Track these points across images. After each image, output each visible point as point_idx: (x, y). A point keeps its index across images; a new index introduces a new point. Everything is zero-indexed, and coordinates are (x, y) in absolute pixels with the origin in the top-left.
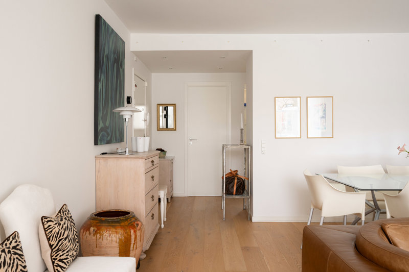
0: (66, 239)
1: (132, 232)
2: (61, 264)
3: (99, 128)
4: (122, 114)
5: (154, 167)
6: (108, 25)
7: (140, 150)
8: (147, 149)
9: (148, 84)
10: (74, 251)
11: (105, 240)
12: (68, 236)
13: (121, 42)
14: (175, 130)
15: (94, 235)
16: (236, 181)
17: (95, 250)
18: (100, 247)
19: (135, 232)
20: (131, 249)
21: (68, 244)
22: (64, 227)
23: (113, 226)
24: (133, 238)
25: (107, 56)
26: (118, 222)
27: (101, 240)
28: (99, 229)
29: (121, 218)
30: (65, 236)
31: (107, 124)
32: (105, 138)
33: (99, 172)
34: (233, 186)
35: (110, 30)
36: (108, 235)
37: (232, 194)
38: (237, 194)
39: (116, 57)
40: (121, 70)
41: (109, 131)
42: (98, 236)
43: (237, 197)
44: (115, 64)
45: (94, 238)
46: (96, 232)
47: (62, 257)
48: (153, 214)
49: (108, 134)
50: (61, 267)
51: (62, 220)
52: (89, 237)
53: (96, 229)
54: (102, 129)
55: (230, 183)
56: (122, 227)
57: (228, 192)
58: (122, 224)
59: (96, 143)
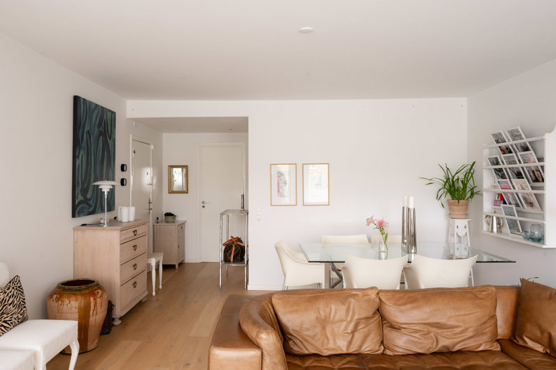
0: (10, 304)
1: (92, 299)
2: (4, 324)
3: (77, 202)
4: (100, 187)
5: (136, 237)
6: (90, 102)
7: (125, 219)
8: (132, 219)
9: (154, 147)
10: (19, 315)
11: (65, 307)
12: (13, 302)
13: (109, 114)
14: (187, 193)
15: (56, 302)
16: (234, 248)
17: (57, 314)
18: (62, 313)
19: (94, 299)
20: (91, 314)
21: (13, 309)
22: (10, 294)
23: (74, 294)
24: (92, 304)
25: (88, 132)
26: (79, 290)
27: (61, 307)
28: (61, 297)
29: (83, 287)
30: (10, 302)
31: (89, 196)
32: (86, 210)
33: (77, 242)
34: (231, 253)
35: (93, 107)
36: (68, 302)
37: (229, 261)
38: (234, 262)
39: (103, 130)
40: (110, 142)
41: (91, 202)
42: (60, 302)
43: (233, 265)
44: (101, 137)
45: (56, 304)
46: (58, 300)
47: (6, 319)
48: (135, 283)
49: (90, 206)
50: (4, 327)
51: (8, 289)
52: (53, 304)
53: (58, 296)
54: (81, 202)
55: (227, 251)
56: (82, 295)
57: (226, 260)
58: (83, 292)
59: (74, 216)
